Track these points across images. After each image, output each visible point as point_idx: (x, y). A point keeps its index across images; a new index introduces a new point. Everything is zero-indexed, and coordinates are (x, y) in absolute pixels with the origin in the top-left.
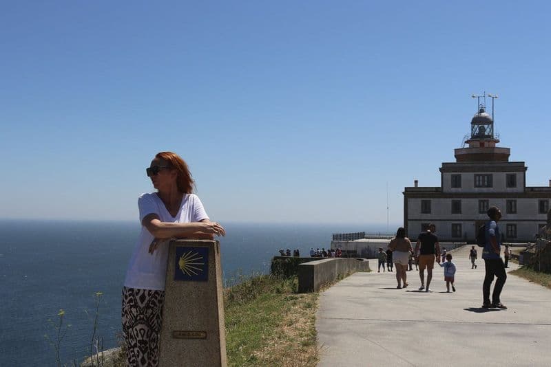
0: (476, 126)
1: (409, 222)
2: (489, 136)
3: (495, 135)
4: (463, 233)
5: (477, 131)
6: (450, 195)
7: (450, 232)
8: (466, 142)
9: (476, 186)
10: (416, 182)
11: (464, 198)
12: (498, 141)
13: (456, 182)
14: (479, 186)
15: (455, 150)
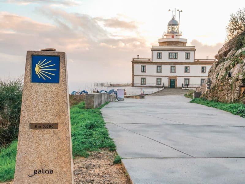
0: (170, 27)
1: (134, 77)
2: (176, 33)
3: (179, 31)
4: (162, 83)
5: (171, 30)
6: (156, 63)
7: (155, 82)
8: (164, 35)
9: (169, 58)
10: (138, 56)
11: (163, 64)
12: (181, 35)
13: (160, 56)
14: (171, 59)
15: (159, 39)
